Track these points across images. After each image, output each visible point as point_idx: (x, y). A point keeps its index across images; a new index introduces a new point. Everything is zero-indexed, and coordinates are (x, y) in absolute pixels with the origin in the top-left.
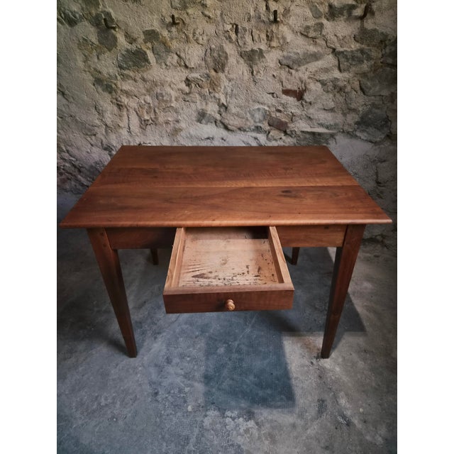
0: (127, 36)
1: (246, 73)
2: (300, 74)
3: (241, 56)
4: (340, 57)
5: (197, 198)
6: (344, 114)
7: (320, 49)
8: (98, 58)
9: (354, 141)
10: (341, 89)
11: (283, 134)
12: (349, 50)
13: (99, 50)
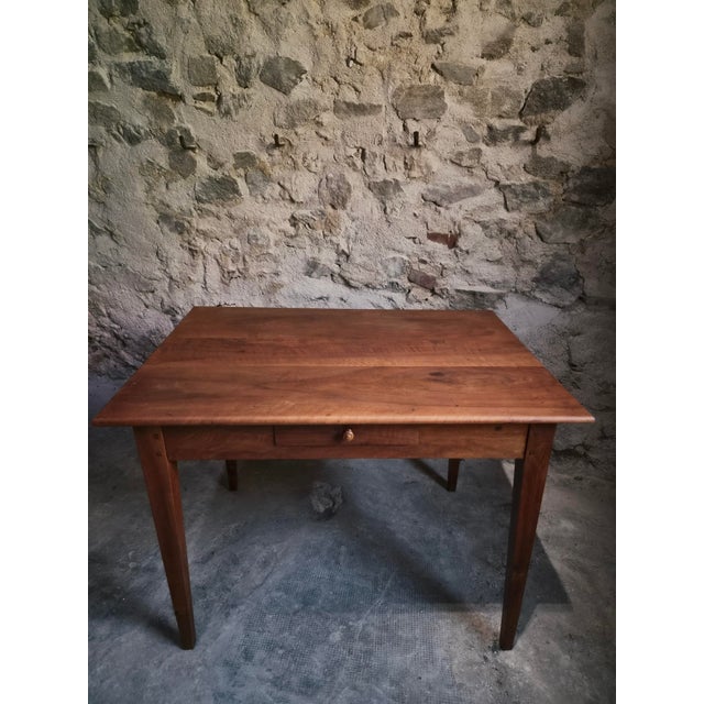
0: (210, 159)
1: (375, 211)
2: (452, 213)
3: (369, 188)
4: (507, 192)
5: (303, 382)
6: (516, 268)
7: (478, 182)
8: (167, 187)
9: (533, 305)
10: (509, 234)
11: (429, 294)
12: (518, 183)
13: (169, 177)
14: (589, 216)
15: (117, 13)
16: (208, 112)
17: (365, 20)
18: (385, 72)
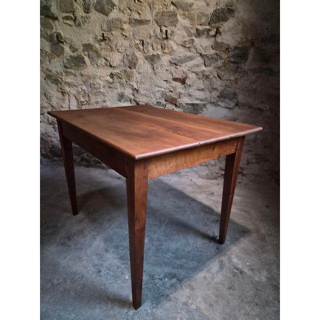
0: (71, 47)
1: (149, 69)
2: (183, 68)
3: (146, 59)
4: (205, 58)
6: (210, 92)
7: (193, 54)
8: (50, 62)
9: (218, 108)
10: (207, 77)
11: (174, 107)
12: (209, 54)
13: (50, 57)
16: (70, 25)
18: (151, 5)
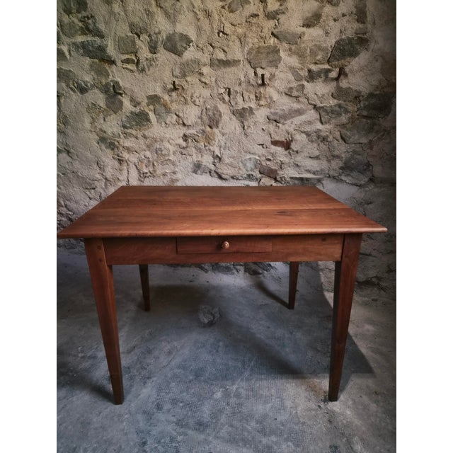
0: (132, 100)
1: (238, 128)
2: (287, 127)
3: (234, 114)
4: (321, 111)
6: (329, 161)
7: (303, 106)
8: (104, 120)
9: (341, 185)
11: (273, 181)
12: (328, 105)
13: (105, 113)
14: (374, 124)
15: (74, 11)
16: (131, 70)
17: (229, 7)
18: (242, 39)
